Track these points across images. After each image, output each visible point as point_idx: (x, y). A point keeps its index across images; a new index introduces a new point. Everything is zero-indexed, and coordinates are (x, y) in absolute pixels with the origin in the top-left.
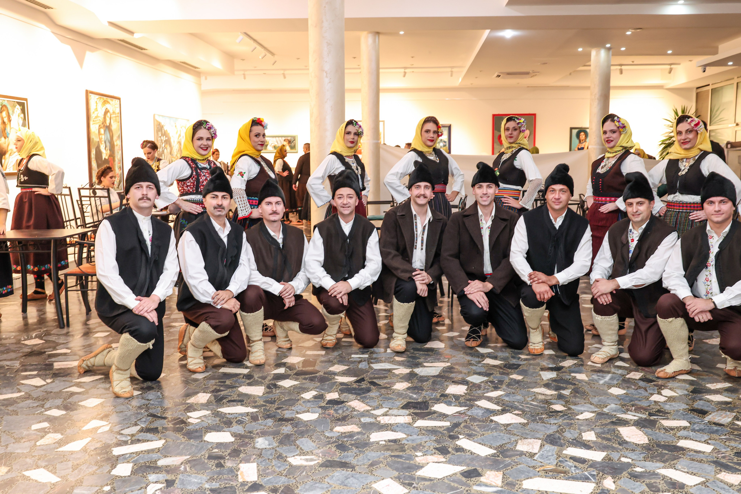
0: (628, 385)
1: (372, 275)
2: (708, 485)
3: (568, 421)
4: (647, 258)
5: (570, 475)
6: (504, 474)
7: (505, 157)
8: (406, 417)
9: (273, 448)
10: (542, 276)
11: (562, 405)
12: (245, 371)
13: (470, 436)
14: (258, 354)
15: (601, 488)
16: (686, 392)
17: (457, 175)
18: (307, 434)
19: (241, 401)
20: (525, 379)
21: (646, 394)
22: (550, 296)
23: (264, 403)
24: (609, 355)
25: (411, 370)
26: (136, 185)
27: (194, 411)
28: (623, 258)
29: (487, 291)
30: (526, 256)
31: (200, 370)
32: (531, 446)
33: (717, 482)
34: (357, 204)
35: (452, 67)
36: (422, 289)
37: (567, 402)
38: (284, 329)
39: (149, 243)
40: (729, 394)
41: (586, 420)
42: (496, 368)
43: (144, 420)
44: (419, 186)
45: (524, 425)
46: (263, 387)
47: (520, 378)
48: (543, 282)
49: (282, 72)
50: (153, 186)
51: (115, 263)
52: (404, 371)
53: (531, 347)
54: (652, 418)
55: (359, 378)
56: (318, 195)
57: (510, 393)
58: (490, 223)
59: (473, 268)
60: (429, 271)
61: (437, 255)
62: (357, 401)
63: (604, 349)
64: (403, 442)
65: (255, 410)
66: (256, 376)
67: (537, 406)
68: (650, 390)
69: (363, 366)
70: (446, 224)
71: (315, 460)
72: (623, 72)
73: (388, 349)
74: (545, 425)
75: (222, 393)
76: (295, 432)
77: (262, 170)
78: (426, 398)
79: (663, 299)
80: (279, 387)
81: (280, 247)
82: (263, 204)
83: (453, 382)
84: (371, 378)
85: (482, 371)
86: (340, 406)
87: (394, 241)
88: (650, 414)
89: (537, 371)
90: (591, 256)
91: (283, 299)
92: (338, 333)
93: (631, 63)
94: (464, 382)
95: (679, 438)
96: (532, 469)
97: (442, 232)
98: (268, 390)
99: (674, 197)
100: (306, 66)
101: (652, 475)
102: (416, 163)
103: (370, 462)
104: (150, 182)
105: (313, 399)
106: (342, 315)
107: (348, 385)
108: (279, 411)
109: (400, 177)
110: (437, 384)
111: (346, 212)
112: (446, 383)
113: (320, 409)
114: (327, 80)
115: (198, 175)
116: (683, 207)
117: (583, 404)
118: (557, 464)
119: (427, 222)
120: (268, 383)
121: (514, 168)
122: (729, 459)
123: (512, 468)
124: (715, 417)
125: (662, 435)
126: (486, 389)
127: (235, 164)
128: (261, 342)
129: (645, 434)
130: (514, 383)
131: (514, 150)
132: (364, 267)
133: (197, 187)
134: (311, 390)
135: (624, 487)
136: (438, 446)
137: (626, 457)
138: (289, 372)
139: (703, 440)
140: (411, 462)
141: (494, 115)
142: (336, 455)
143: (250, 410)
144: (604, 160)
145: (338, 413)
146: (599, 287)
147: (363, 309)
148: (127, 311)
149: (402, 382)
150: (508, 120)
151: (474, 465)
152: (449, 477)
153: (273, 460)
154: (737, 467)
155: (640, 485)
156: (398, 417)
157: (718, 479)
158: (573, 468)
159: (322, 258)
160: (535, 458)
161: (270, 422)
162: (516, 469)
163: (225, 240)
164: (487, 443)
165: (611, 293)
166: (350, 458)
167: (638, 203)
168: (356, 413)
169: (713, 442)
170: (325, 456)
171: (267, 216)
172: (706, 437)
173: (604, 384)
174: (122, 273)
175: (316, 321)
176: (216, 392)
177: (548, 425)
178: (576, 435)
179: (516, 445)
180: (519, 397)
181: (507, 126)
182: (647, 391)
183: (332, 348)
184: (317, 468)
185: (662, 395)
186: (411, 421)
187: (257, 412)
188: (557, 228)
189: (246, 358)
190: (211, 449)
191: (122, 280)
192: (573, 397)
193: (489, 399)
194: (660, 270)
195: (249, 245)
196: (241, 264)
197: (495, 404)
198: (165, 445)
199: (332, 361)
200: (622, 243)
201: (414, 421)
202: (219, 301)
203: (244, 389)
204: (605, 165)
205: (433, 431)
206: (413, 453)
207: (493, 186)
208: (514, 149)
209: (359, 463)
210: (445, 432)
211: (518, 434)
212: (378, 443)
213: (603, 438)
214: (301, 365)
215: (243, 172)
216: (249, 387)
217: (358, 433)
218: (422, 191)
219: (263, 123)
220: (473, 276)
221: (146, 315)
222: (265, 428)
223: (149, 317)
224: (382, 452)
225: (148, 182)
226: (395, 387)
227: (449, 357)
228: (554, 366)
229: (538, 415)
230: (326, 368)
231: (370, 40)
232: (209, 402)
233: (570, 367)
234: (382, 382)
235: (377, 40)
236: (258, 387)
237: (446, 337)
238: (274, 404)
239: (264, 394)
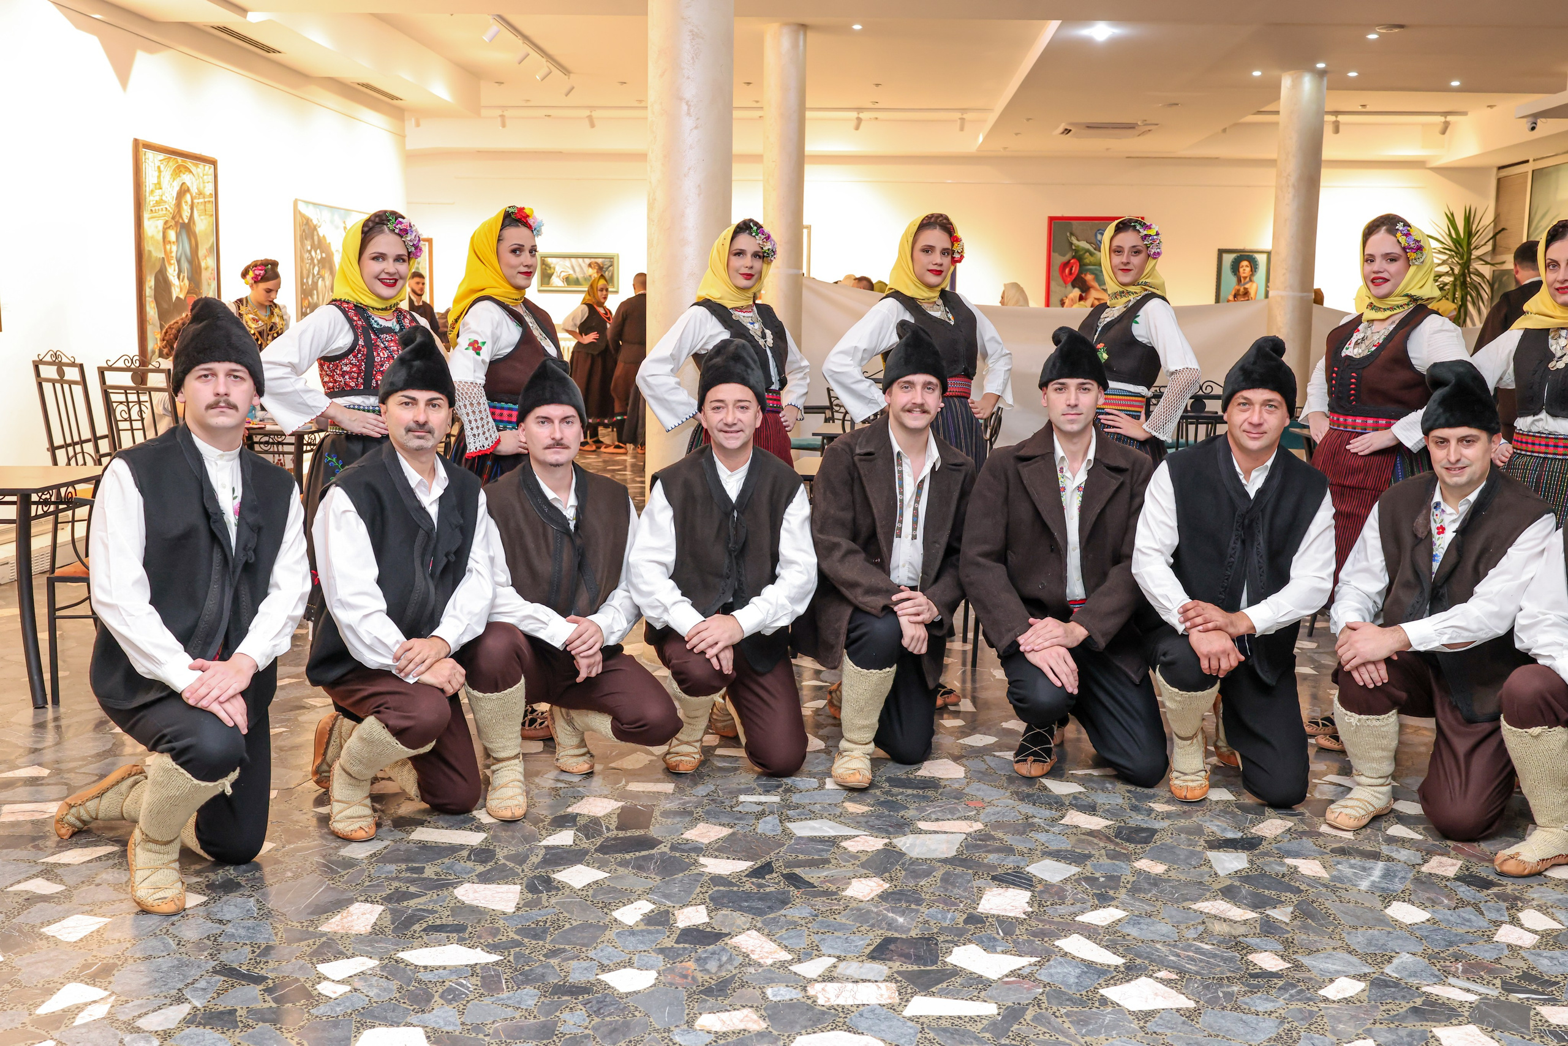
0: (1433, 896)
1: (794, 600)
3: (1300, 1005)
4: (1478, 577)
7: (1108, 316)
8: (883, 985)
10: (1213, 613)
11: (1277, 954)
12: (474, 839)
14: (508, 792)
17: (995, 356)
18: (625, 1035)
19: (459, 929)
20: (1172, 874)
21: (1483, 923)
22: (1234, 663)
23: (516, 937)
24: (1371, 809)
25: (886, 841)
26: (199, 370)
27: (336, 958)
28: (1416, 573)
29: (1075, 644)
30: (1172, 561)
31: (362, 834)
34: (758, 425)
35: (964, 110)
36: (914, 638)
37: (1288, 944)
38: (574, 728)
39: (231, 519)
41: (1347, 1001)
42: (1096, 841)
43: (202, 984)
44: (911, 384)
45: (1189, 1016)
46: (518, 888)
47: (1158, 869)
48: (1216, 629)
49: (587, 113)
50: (243, 372)
51: (141, 572)
52: (870, 843)
53: (1177, 782)
55: (759, 863)
56: (666, 400)
57: (1140, 916)
58: (1082, 477)
59: (1039, 587)
60: (930, 591)
61: (952, 551)
62: (754, 933)
63: (1357, 793)
65: (494, 958)
66: (502, 854)
67: (1215, 956)
68: (1489, 910)
69: (767, 826)
70: (973, 480)
72: (1341, 128)
73: (828, 780)
74: (1244, 1017)
75: (412, 903)
76: (594, 1029)
77: (527, 338)
78: (929, 929)
79: (1519, 680)
80: (559, 887)
81: (569, 529)
82: (531, 419)
83: (994, 878)
84: (788, 865)
85: (1063, 847)
86: (711, 948)
87: (848, 516)
88: (1508, 987)
89: (1199, 849)
90: (1333, 567)
91: (573, 658)
92: (706, 733)
93: (1360, 109)
94: (1017, 879)
97: (964, 494)
98: (530, 895)
99: (1533, 423)
100: (640, 101)
102: (902, 326)
104: (237, 362)
105: (642, 927)
106: (717, 698)
107: (731, 884)
108: (554, 961)
109: (862, 359)
110: (953, 885)
111: (732, 442)
112: (977, 883)
113: (661, 957)
114: (688, 123)
115: (371, 347)
116: (1556, 446)
117: (1330, 950)
119: (927, 470)
120: (530, 874)
121: (1133, 342)
126: (1078, 901)
127: (460, 321)
128: (517, 761)
130: (1146, 886)
131: (1133, 299)
132: (773, 578)
133: (368, 377)
134: (639, 898)
138: (585, 844)
141: (1052, 219)
143: (480, 957)
144: (1360, 328)
145: (707, 971)
146: (1358, 645)
147: (768, 681)
148: (170, 695)
149: (867, 877)
150: (1119, 229)
156: (861, 985)
159: (670, 557)
161: (529, 996)
163: (433, 511)
165: (1388, 661)
167: (1461, 440)
168: (752, 970)
171: (537, 451)
173: (1371, 891)
174: (157, 600)
175: (653, 712)
176: (398, 901)
177: (1250, 1018)
180: (1164, 928)
181: (1116, 243)
182: (1482, 914)
183: (693, 775)
185: (1521, 926)
186: (897, 1000)
187: (497, 963)
188: (1252, 495)
189: (481, 801)
191: (157, 617)
192: (1299, 928)
193: (1091, 933)
194: (1511, 608)
195: (492, 522)
196: (471, 571)
197: (1107, 947)
199: (691, 813)
200: (1416, 536)
201: (905, 1001)
202: (411, 666)
203: (470, 893)
204: (1363, 339)
205: (953, 1031)
207: (1094, 386)
208: (1131, 297)
210: (987, 1035)
214: (614, 825)
215: (480, 341)
216: (482, 886)
217: (760, 1036)
218: (917, 396)
219: (531, 221)
220: (1040, 607)
221: (215, 708)
222: (518, 1015)
223: (222, 715)
225: (230, 361)
226: (849, 892)
227: (978, 806)
228: (1239, 835)
229: (1221, 986)
230: (677, 831)
231: (786, 42)
232: (377, 931)
233: (1279, 839)
234: (816, 875)
235: (801, 43)
236: (505, 887)
237: (965, 747)
238: (544, 939)
239: (518, 909)
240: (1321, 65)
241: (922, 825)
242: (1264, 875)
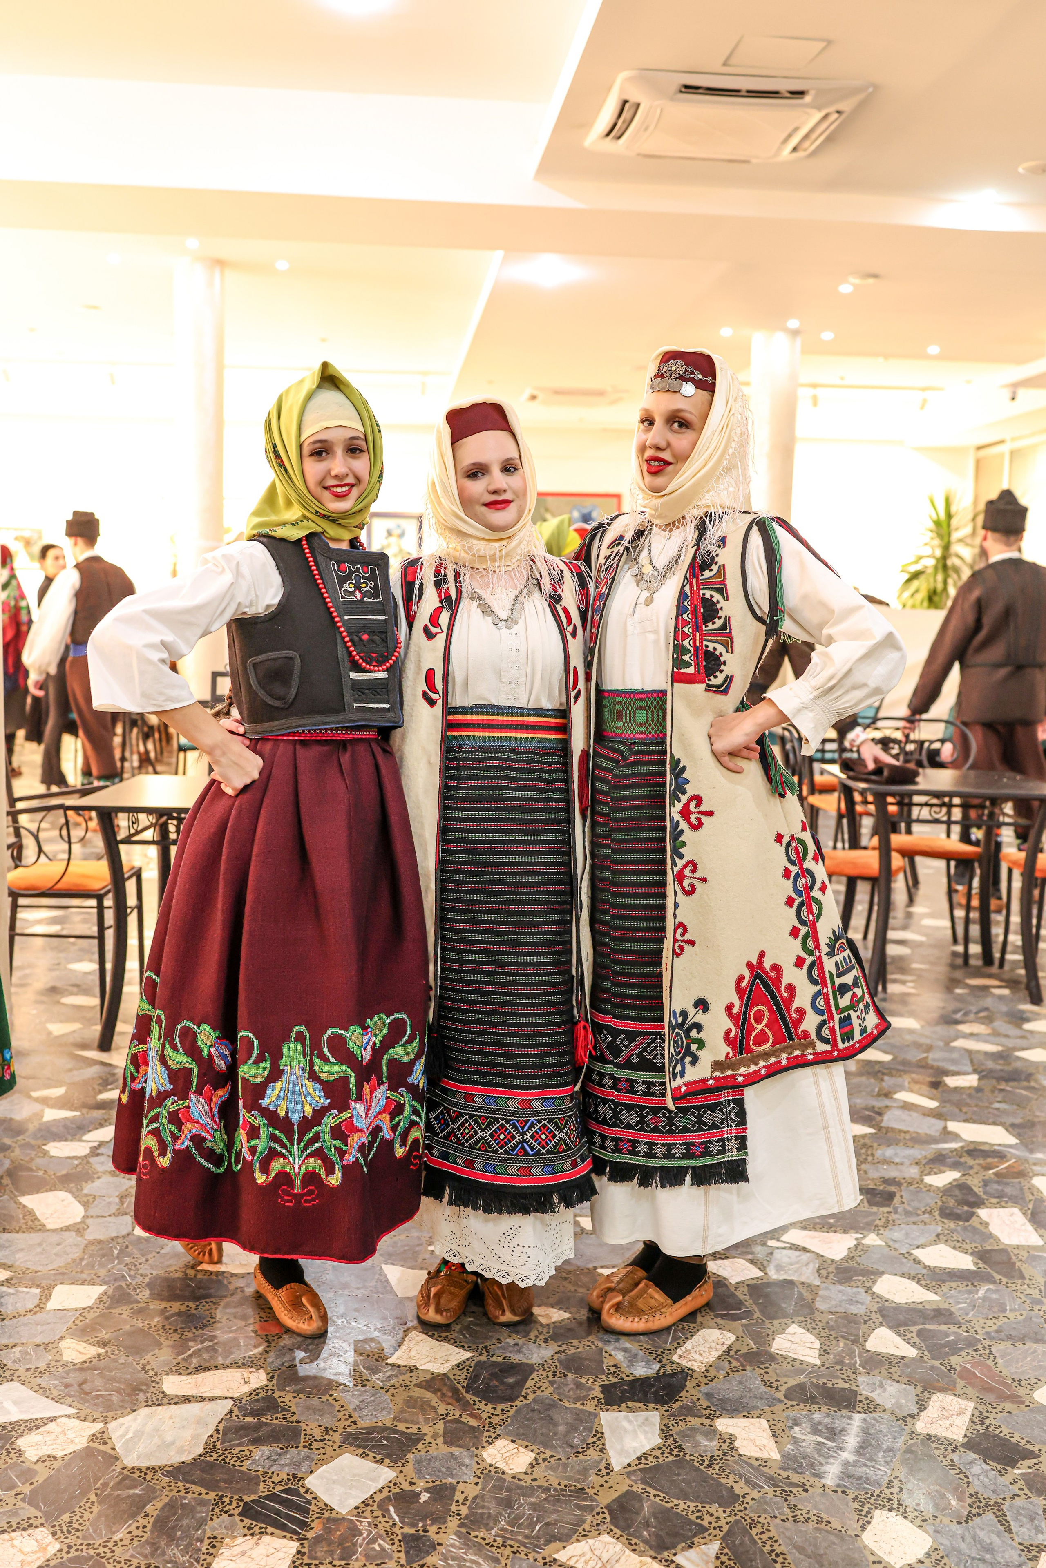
0: (933, 1491)
20: (540, 1473)
25: (98, 1428)
35: (423, 373)
42: (434, 1402)
47: (521, 1462)
52: (67, 1437)
68: (1020, 1520)
72: (819, 403)
83: (246, 1512)
85: (380, 1421)
93: (837, 380)
110: (171, 1541)
112: (214, 1526)
130: (492, 1510)
173: (842, 1489)
231: (198, 277)
233: (712, 1372)
240: (793, 324)
241: (170, 1385)
242: (681, 1463)
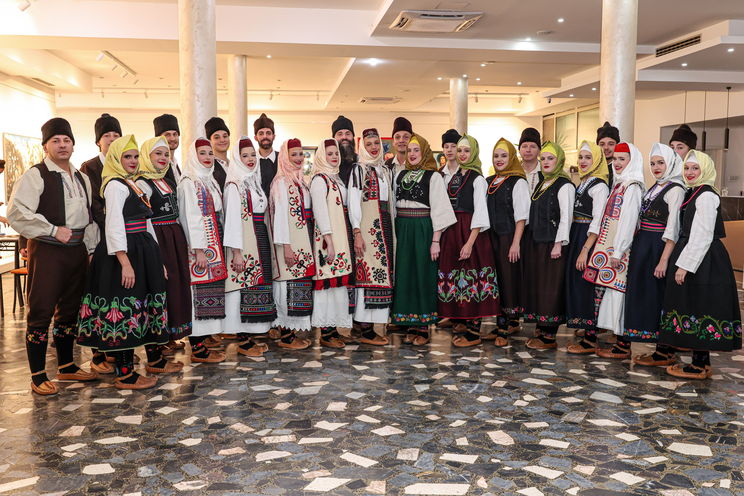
0: (494, 393)
2: (567, 477)
3: (442, 429)
5: (447, 478)
6: (387, 483)
8: (290, 436)
9: (157, 476)
11: (436, 415)
12: (120, 401)
13: (352, 450)
15: (475, 488)
16: (545, 397)
18: (191, 459)
19: (119, 431)
20: (401, 393)
21: (510, 400)
23: (143, 432)
25: (291, 390)
27: (68, 444)
32: (410, 455)
33: (574, 474)
35: (319, 91)
37: (440, 412)
40: (581, 396)
41: (459, 427)
42: (373, 384)
43: (13, 457)
45: (402, 435)
46: (141, 416)
47: (396, 392)
49: (144, 91)
52: (285, 391)
54: (516, 421)
55: (240, 401)
57: (388, 407)
62: (239, 424)
64: (289, 460)
65: (135, 439)
66: (132, 405)
67: (414, 417)
68: (513, 396)
69: (243, 388)
71: (202, 484)
72: (479, 99)
73: (266, 371)
74: (422, 434)
75: (97, 424)
76: (178, 458)
78: (308, 417)
80: (159, 415)
83: (333, 399)
84: (251, 400)
85: (360, 387)
86: (222, 429)
88: (515, 418)
89: (411, 384)
93: (485, 92)
94: (342, 399)
95: (541, 438)
96: (412, 476)
98: (147, 418)
100: (170, 86)
101: (519, 472)
103: (258, 481)
105: (194, 425)
107: (229, 408)
108: (160, 439)
110: (317, 403)
112: (326, 401)
113: (203, 434)
114: (198, 104)
117: (455, 412)
118: (435, 470)
120: (146, 411)
122: (583, 453)
123: (394, 476)
124: (568, 417)
125: (526, 436)
126: (365, 404)
129: (511, 436)
130: (391, 397)
134: (192, 416)
135: (495, 485)
136: (323, 461)
137: (496, 458)
138: (167, 399)
139: (561, 438)
140: (298, 478)
142: (223, 478)
143: (129, 439)
145: (222, 437)
149: (283, 402)
151: (359, 477)
152: (335, 490)
153: (159, 488)
154: (590, 459)
155: (509, 482)
156: (281, 436)
157: (575, 471)
158: (449, 472)
160: (415, 466)
161: (151, 450)
162: (398, 477)
164: (369, 455)
166: (238, 480)
168: (239, 435)
169: (569, 439)
170: (212, 479)
172: (563, 435)
173: (473, 393)
176: (91, 424)
177: (424, 434)
178: (450, 442)
179: (396, 455)
180: (396, 410)
182: (511, 397)
183: (210, 373)
184: (204, 491)
185: (524, 400)
186: (295, 440)
187: (136, 441)
190: (91, 482)
192: (445, 407)
193: (369, 414)
197: (374, 418)
198: (40, 481)
199: (211, 386)
201: (298, 439)
203: (121, 419)
205: (316, 447)
206: (299, 469)
209: (247, 484)
210: (329, 447)
211: (397, 444)
212: (264, 462)
213: (475, 443)
214: (179, 392)
216: (126, 417)
217: (243, 455)
222: (147, 456)
224: (269, 471)
226: (276, 408)
227: (327, 376)
228: (427, 379)
229: (415, 426)
230: (205, 392)
231: (237, 62)
232: (83, 435)
233: (442, 379)
234: (263, 403)
235: (244, 63)
236: (136, 416)
237: (322, 356)
238: (155, 432)
239: (142, 423)
240: (465, 76)
241: (305, 384)
242: (434, 391)
